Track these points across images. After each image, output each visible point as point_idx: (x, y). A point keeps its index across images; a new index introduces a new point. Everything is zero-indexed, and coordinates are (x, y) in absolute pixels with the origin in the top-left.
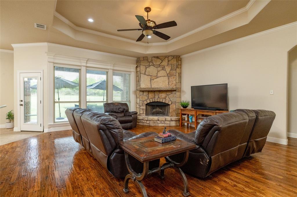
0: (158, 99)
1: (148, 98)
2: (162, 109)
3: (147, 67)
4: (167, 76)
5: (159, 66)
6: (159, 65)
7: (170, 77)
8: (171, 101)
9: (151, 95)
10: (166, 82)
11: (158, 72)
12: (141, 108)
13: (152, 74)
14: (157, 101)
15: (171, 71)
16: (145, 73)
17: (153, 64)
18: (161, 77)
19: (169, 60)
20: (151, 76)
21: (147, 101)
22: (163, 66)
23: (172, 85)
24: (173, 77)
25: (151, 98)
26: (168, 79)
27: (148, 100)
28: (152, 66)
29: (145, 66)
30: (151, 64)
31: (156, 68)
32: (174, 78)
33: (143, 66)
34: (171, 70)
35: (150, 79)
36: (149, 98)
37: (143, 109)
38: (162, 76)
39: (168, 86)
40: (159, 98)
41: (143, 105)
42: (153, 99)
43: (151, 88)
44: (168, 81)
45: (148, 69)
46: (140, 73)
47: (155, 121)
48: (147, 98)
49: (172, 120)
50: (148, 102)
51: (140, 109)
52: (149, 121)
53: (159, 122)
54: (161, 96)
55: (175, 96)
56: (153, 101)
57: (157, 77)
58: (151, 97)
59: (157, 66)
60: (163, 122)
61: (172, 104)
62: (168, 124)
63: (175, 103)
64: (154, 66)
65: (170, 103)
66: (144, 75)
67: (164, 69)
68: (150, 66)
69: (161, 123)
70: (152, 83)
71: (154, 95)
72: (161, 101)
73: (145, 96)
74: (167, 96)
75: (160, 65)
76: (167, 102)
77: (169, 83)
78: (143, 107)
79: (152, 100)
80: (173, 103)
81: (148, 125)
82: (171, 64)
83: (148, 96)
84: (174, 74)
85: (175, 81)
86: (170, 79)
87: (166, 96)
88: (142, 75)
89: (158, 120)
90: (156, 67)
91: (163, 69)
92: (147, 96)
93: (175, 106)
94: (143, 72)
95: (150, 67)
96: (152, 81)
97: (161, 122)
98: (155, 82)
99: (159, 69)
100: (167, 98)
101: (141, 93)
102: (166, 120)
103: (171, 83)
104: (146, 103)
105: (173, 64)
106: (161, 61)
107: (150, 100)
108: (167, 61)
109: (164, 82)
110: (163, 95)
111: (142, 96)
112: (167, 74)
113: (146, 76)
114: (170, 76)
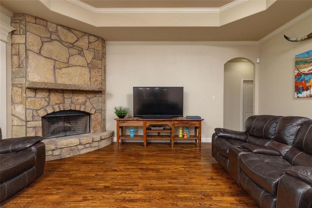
0: (71, 106)
1: (49, 103)
2: (69, 123)
3: (45, 40)
4: (88, 66)
5: (71, 46)
6: (73, 44)
7: (92, 70)
8: (94, 108)
9: (55, 98)
10: (86, 76)
11: (70, 56)
12: (28, 126)
13: (57, 57)
14: (69, 109)
15: (94, 60)
16: (40, 52)
17: (59, 39)
18: (76, 66)
19: (91, 41)
20: (55, 60)
21: (46, 110)
22: (80, 49)
23: (96, 83)
24: (97, 70)
25: (56, 104)
26: (90, 72)
27: (48, 108)
28: (56, 42)
29: (41, 37)
30: (54, 37)
31: (67, 48)
32: (98, 72)
33: (35, 36)
34: (93, 58)
35: (52, 67)
36: (52, 103)
37: (35, 127)
38: (79, 66)
39: (89, 83)
40: (73, 103)
41: (36, 118)
42: (61, 106)
43: (56, 83)
44: (89, 76)
45: (46, 46)
46: (26, 50)
47: (73, 148)
48: (46, 104)
49: (102, 138)
50: (50, 111)
51: (26, 127)
52: (59, 150)
53: (80, 147)
54: (78, 100)
55: (100, 100)
56: (62, 109)
57: (68, 65)
58: (56, 102)
59: (68, 44)
60: (88, 145)
61: (96, 114)
62: (95, 146)
63: (100, 112)
64: (62, 43)
65: (93, 112)
66: (36, 55)
67: (82, 53)
68: (52, 40)
69: (85, 148)
70: (56, 75)
71: (62, 99)
72: (78, 108)
73: (40, 100)
74: (88, 100)
75: (75, 44)
76: (88, 110)
77: (90, 79)
78: (36, 122)
79: (59, 107)
80: (97, 112)
81: (58, 158)
82: (94, 49)
83: (49, 100)
84: (100, 66)
85: (100, 77)
86: (93, 74)
87: (86, 101)
88: (31, 55)
89: (80, 144)
90: (66, 45)
91: (79, 54)
92: (46, 100)
93: (100, 116)
94: (36, 49)
95: (52, 43)
96: (57, 70)
97: (85, 146)
98: (63, 74)
99: (73, 51)
100: (88, 104)
101: (31, 94)
102: (93, 141)
103: (95, 79)
104: (42, 113)
105: (97, 50)
106: (76, 39)
107: (53, 108)
108: (87, 42)
109: (82, 76)
110: (81, 98)
111: (33, 99)
112: (88, 64)
113: (43, 58)
114: (92, 68)
